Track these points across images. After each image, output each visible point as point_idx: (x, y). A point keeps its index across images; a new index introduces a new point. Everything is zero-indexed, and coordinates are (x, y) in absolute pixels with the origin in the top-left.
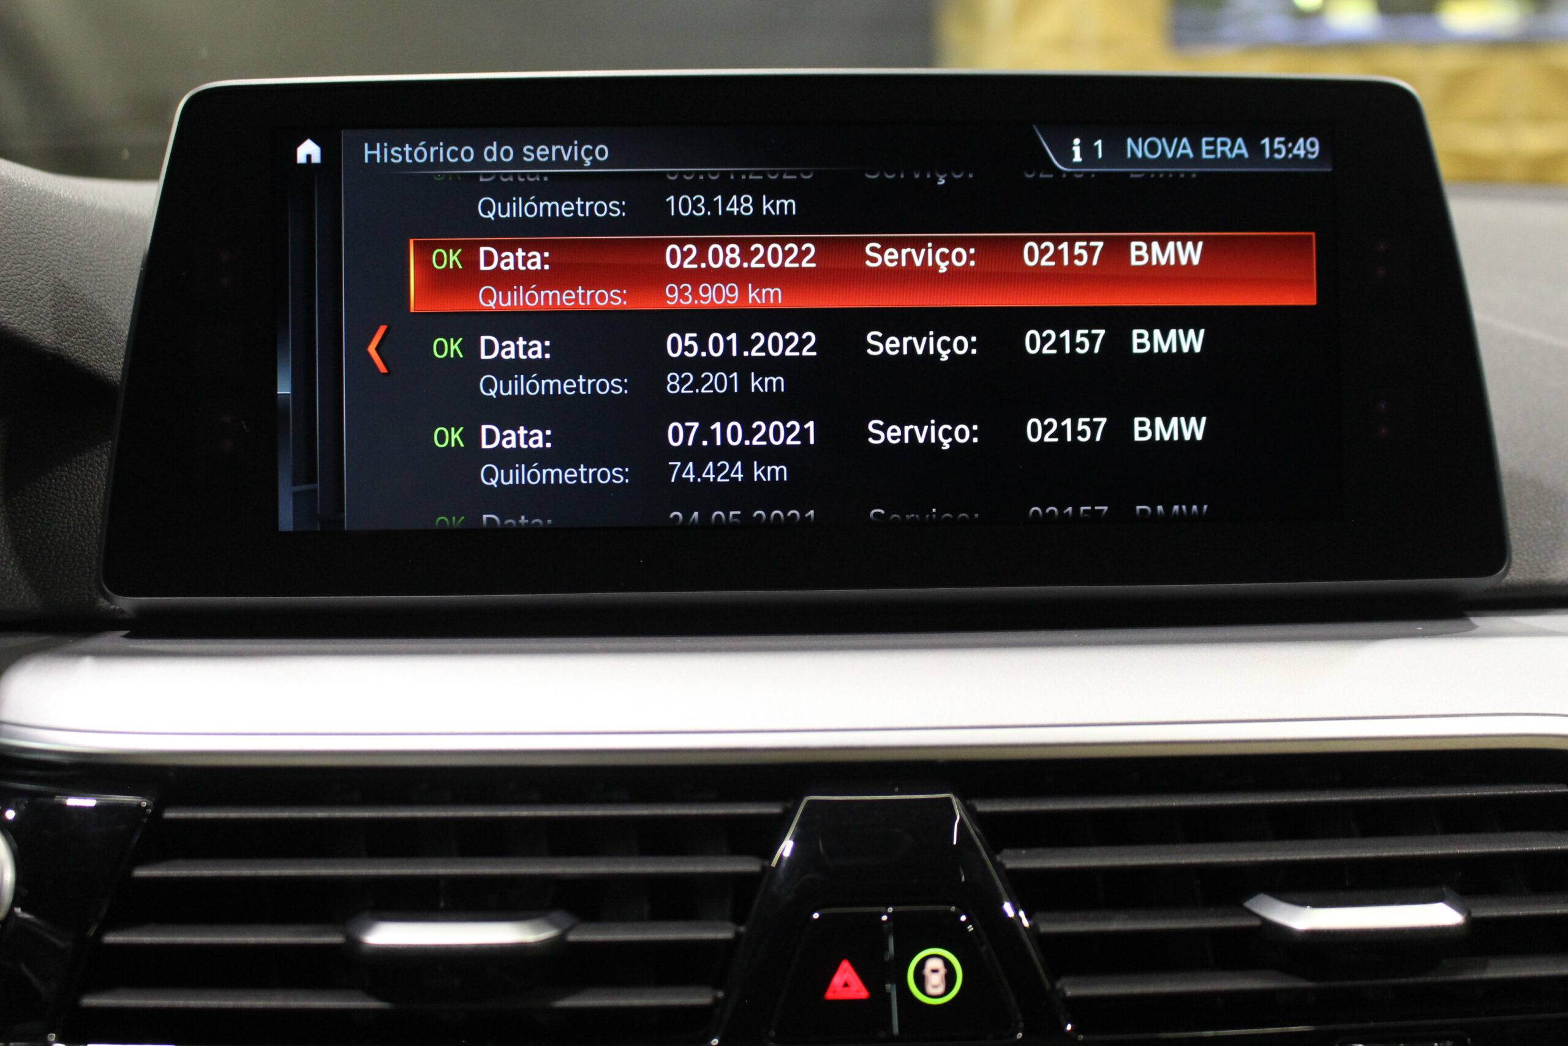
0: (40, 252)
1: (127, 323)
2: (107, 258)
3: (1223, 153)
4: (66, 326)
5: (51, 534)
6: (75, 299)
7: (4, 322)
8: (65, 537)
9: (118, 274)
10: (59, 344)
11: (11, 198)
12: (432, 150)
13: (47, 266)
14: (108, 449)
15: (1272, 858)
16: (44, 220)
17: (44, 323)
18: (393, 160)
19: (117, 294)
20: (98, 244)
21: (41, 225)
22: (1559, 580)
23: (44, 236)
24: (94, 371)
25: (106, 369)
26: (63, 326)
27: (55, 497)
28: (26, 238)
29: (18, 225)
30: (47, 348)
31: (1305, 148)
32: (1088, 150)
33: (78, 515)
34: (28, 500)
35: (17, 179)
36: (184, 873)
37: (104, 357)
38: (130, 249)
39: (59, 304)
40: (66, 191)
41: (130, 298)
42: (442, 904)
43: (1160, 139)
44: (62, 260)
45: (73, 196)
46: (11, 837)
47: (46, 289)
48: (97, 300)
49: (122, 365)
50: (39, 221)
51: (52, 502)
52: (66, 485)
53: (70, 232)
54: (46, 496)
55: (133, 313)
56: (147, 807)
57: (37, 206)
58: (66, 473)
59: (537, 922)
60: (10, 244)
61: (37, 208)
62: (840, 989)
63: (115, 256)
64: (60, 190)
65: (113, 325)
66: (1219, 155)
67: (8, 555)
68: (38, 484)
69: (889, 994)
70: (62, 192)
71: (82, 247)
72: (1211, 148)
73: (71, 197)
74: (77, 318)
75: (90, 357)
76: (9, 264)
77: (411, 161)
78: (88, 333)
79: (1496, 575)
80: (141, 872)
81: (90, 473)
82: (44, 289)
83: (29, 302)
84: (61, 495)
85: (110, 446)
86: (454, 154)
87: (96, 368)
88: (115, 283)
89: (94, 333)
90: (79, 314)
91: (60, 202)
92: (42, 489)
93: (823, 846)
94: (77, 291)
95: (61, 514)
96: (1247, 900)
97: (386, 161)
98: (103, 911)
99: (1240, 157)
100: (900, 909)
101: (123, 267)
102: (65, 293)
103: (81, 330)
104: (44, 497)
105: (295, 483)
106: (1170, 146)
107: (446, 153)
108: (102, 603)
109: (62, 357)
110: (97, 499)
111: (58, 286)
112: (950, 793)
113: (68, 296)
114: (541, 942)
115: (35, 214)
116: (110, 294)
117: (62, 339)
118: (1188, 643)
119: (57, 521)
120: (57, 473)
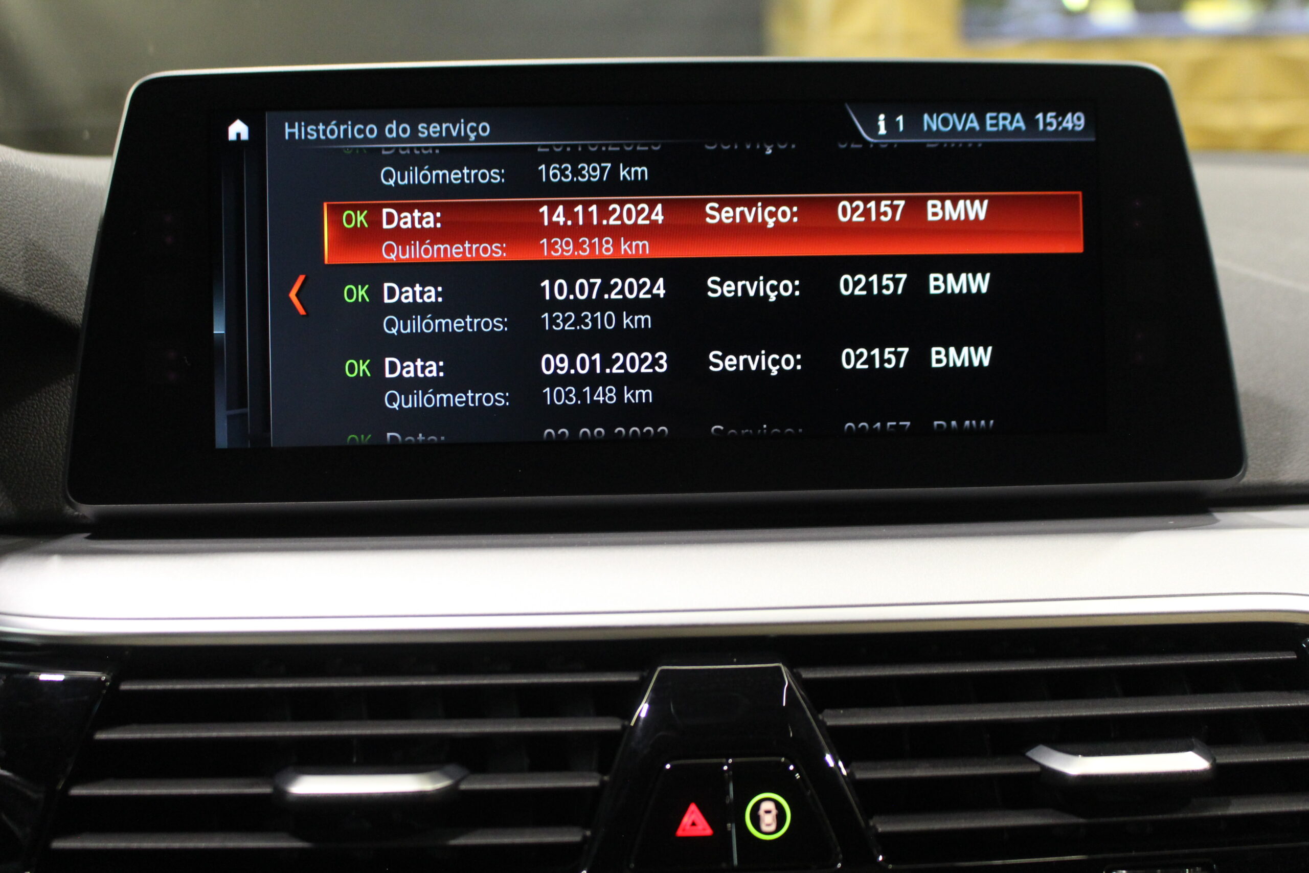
0: (14, 216)
2: (70, 221)
3: (1004, 126)
4: (36, 279)
5: (24, 453)
6: (43, 255)
8: (36, 455)
9: (78, 235)
10: (30, 293)
12: (342, 128)
13: (20, 228)
14: (72, 381)
15: (1049, 715)
16: (16, 190)
17: (17, 276)
18: (309, 137)
19: (78, 251)
20: (62, 210)
21: (14, 194)
23: (17, 203)
24: (60, 316)
25: (70, 314)
26: (33, 278)
27: (27, 421)
30: (21, 297)
31: (1073, 122)
32: (891, 124)
33: (47, 436)
34: (5, 424)
36: (138, 735)
37: (68, 304)
38: (89, 213)
39: (30, 260)
40: (35, 165)
41: (90, 254)
42: (355, 760)
43: (952, 114)
44: (32, 223)
47: (19, 248)
48: (62, 257)
49: (83, 311)
50: (13, 191)
51: (25, 427)
52: (36, 412)
53: (39, 199)
54: (20, 421)
55: (92, 267)
56: (106, 681)
57: (11, 178)
58: (37, 402)
59: (435, 774)
61: (11, 180)
62: (688, 827)
63: (77, 219)
64: (30, 165)
65: (76, 277)
66: (1001, 128)
68: (13, 411)
69: (730, 832)
70: (31, 167)
71: (49, 212)
72: (994, 122)
73: (39, 170)
74: (45, 271)
75: (56, 304)
77: (324, 138)
78: (54, 284)
79: (1234, 477)
80: (101, 736)
81: (57, 401)
82: (17, 247)
83: (4, 259)
84: (33, 420)
85: (73, 378)
86: (360, 131)
87: (61, 313)
88: (77, 242)
89: (59, 284)
90: (47, 268)
91: (30, 174)
92: (17, 415)
93: (674, 708)
94: (45, 249)
95: (33, 436)
96: (1028, 750)
97: (303, 137)
98: (70, 768)
99: (1018, 129)
100: (738, 760)
101: (83, 229)
102: (35, 250)
103: (48, 281)
104: (18, 422)
105: (229, 407)
106: (960, 120)
107: (353, 131)
108: (68, 510)
109: (32, 304)
110: (63, 423)
111: (28, 244)
112: (779, 663)
113: (37, 253)
114: (438, 790)
115: (9, 185)
116: (73, 251)
117: (32, 289)
118: (978, 536)
119: (29, 442)
120: (29, 402)
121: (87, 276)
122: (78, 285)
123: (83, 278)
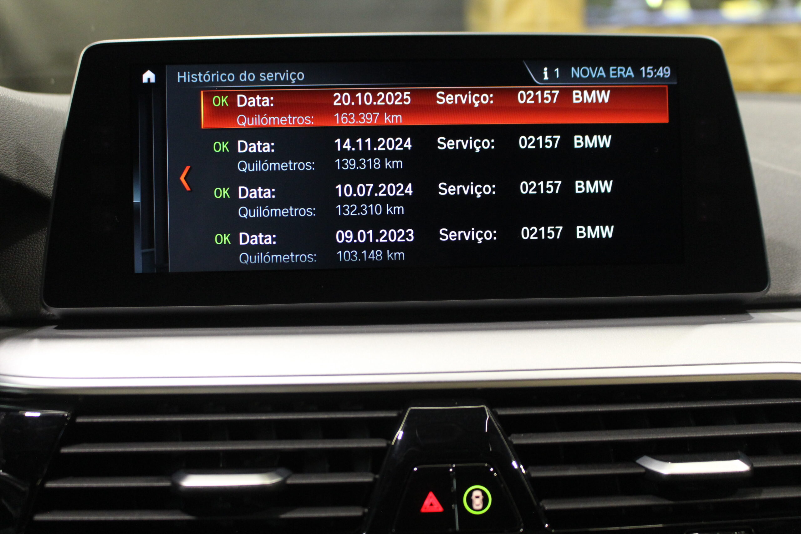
0: (10, 130)
1: (55, 167)
2: (44, 133)
3: (621, 75)
4: (23, 168)
5: (16, 276)
6: (28, 154)
8: (24, 277)
9: (50, 141)
10: (20, 177)
12: (213, 75)
13: (13, 137)
14: (46, 232)
15: (650, 437)
16: (12, 113)
17: (12, 167)
18: (193, 81)
19: (50, 152)
20: (40, 126)
21: (10, 116)
22: (795, 294)
23: (12, 122)
24: (38, 191)
25: (44, 190)
26: (21, 168)
27: (18, 256)
28: (2, 123)
30: (14, 179)
31: (663, 72)
32: (551, 74)
33: (30, 266)
34: (4, 258)
36: (87, 450)
37: (43, 184)
38: (56, 128)
39: (20, 157)
41: (57, 153)
42: (221, 465)
43: (589, 68)
44: (21, 134)
47: (13, 149)
48: (39, 155)
49: (52, 188)
50: (9, 114)
51: (17, 260)
52: (24, 251)
53: (24, 120)
54: (13, 256)
55: (58, 161)
56: (68, 416)
58: (24, 244)
59: (272, 474)
61: (8, 108)
62: (428, 507)
63: (49, 132)
64: (19, 98)
65: (48, 167)
66: (619, 76)
68: (9, 250)
69: (454, 510)
70: (20, 100)
71: (31, 128)
72: (615, 72)
73: (25, 101)
74: (29, 164)
75: (36, 184)
77: (202, 81)
78: (35, 171)
79: (762, 291)
80: (65, 450)
81: (36, 244)
82: (11, 149)
83: (4, 156)
84: (21, 256)
85: (46, 230)
86: (224, 77)
87: (39, 190)
88: (49, 146)
89: (38, 172)
90: (30, 162)
91: (20, 104)
92: (12, 252)
93: (418, 433)
94: (29, 150)
95: (21, 266)
96: (637, 459)
97: (189, 81)
98: (46, 470)
99: (629, 77)
100: (459, 465)
101: (52, 138)
103: (31, 170)
105: (143, 248)
106: (594, 71)
107: (220, 77)
108: (44, 311)
109: (21, 184)
110: (40, 258)
111: (19, 147)
112: (484, 405)
113: (23, 152)
114: (273, 484)
115: (7, 110)
116: (46, 151)
117: (21, 175)
118: (605, 327)
119: (19, 269)
120: (19, 244)
122: (49, 172)
123: (52, 168)
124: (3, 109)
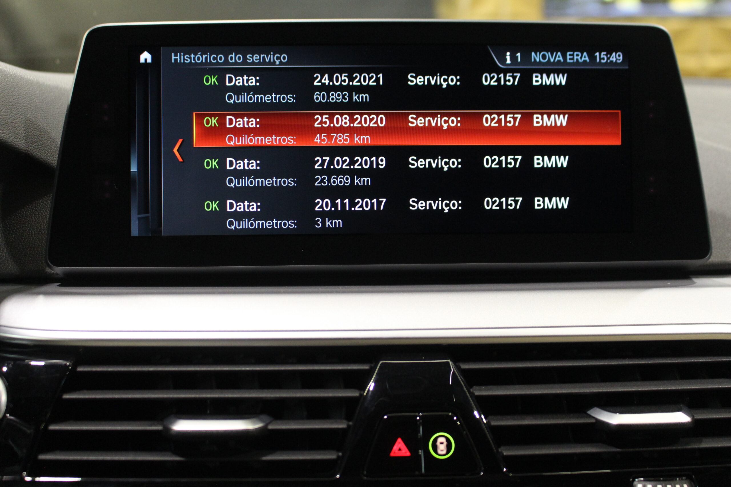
0: (19, 105)
2: (50, 108)
3: (577, 59)
4: (31, 140)
5: (23, 237)
6: (35, 127)
7: (2, 137)
8: (30, 239)
9: (55, 116)
10: (28, 148)
11: (5, 79)
12: (204, 56)
13: (22, 111)
14: (51, 198)
15: (601, 391)
16: (20, 90)
17: (20, 138)
18: (185, 61)
19: (55, 125)
20: (46, 101)
21: (19, 92)
23: (21, 97)
25: (50, 160)
26: (29, 139)
27: (25, 220)
28: (12, 98)
29: (8, 92)
31: (616, 57)
32: (513, 58)
33: (36, 229)
34: (13, 222)
35: (8, 71)
36: (87, 396)
37: (49, 154)
38: (61, 104)
39: (27, 129)
40: (31, 77)
41: (61, 127)
42: (208, 412)
43: (548, 53)
44: (29, 109)
45: (34, 79)
46: (5, 379)
47: (21, 122)
48: (45, 128)
49: (57, 159)
50: (18, 90)
51: (24, 223)
52: (30, 215)
53: (32, 95)
54: (21, 220)
55: (62, 133)
56: (69, 366)
57: (17, 83)
58: (31, 209)
59: (254, 420)
60: (4, 100)
61: (17, 84)
62: (397, 451)
63: (54, 107)
64: (28, 76)
65: (53, 139)
66: (575, 60)
67: (3, 247)
68: (17, 214)
69: (420, 456)
70: (29, 77)
71: (38, 103)
72: (571, 57)
73: (33, 79)
74: (36, 136)
75: (42, 154)
76: (4, 110)
77: (194, 62)
78: (41, 143)
79: (705, 259)
80: (66, 396)
81: (42, 209)
82: (20, 122)
83: (13, 128)
84: (28, 219)
85: (51, 196)
86: (214, 59)
87: (45, 159)
88: (54, 120)
89: (44, 143)
90: (37, 134)
91: (28, 81)
92: (20, 216)
93: (388, 385)
94: (36, 123)
95: (28, 228)
96: (588, 410)
97: (182, 61)
98: (48, 415)
99: (585, 61)
100: (425, 414)
101: (58, 113)
102: (30, 124)
103: (38, 141)
104: (20, 220)
105: (139, 213)
106: (552, 56)
107: (210, 58)
108: (48, 270)
109: (29, 154)
110: (45, 221)
111: (27, 120)
112: (448, 360)
113: (31, 125)
114: (255, 429)
115: (16, 87)
116: (52, 125)
117: (29, 146)
118: (560, 290)
119: (26, 231)
120: (26, 209)
121: (59, 139)
122: (54, 144)
123: (57, 140)
124: (13, 86)
